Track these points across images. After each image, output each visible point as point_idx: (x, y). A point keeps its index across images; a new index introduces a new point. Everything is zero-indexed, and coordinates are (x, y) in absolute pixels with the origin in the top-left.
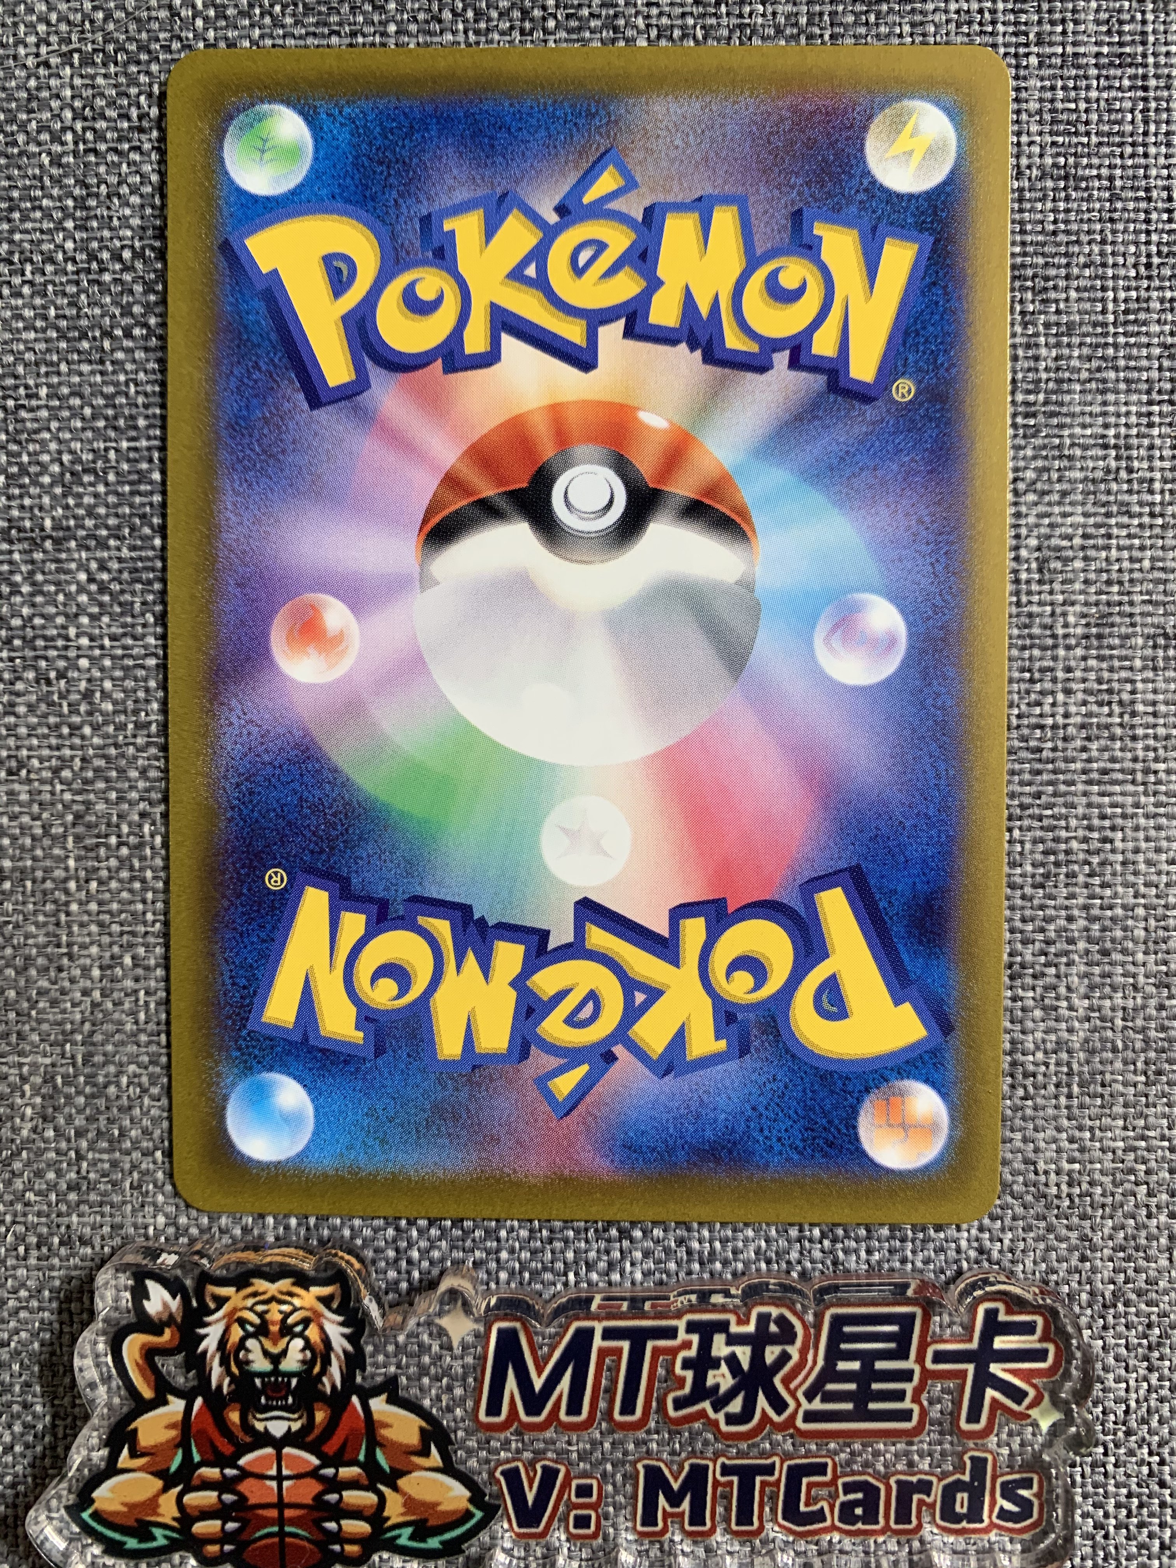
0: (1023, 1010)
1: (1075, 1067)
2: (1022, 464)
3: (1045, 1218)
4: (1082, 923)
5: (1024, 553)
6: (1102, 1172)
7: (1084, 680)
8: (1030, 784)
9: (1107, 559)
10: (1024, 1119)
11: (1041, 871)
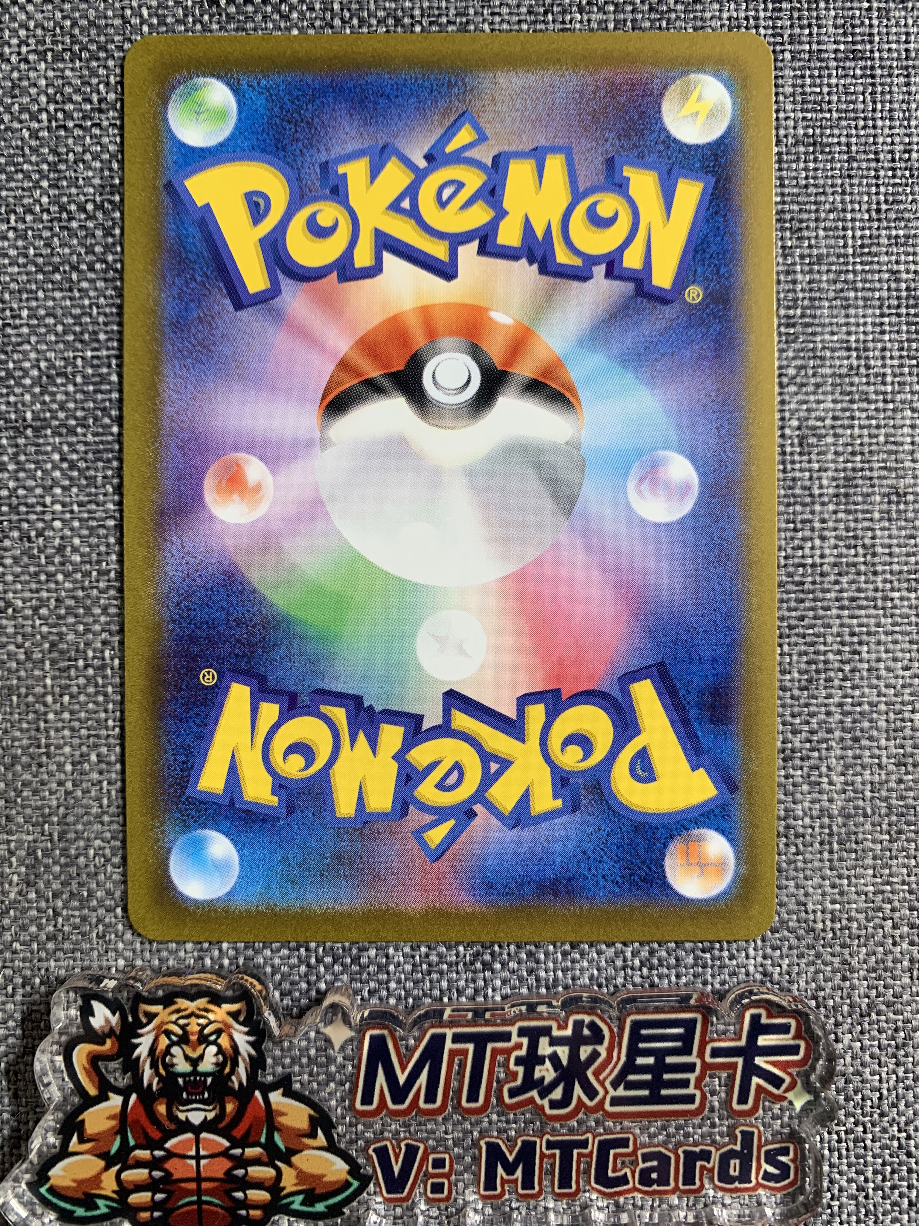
0: (794, 785)
1: (835, 828)
2: (785, 363)
3: (814, 948)
4: (838, 717)
5: (788, 431)
6: (857, 911)
7: (835, 529)
8: (795, 610)
9: (851, 436)
10: (796, 870)
11: (806, 677)
